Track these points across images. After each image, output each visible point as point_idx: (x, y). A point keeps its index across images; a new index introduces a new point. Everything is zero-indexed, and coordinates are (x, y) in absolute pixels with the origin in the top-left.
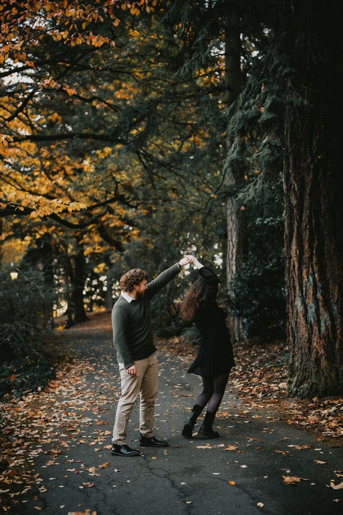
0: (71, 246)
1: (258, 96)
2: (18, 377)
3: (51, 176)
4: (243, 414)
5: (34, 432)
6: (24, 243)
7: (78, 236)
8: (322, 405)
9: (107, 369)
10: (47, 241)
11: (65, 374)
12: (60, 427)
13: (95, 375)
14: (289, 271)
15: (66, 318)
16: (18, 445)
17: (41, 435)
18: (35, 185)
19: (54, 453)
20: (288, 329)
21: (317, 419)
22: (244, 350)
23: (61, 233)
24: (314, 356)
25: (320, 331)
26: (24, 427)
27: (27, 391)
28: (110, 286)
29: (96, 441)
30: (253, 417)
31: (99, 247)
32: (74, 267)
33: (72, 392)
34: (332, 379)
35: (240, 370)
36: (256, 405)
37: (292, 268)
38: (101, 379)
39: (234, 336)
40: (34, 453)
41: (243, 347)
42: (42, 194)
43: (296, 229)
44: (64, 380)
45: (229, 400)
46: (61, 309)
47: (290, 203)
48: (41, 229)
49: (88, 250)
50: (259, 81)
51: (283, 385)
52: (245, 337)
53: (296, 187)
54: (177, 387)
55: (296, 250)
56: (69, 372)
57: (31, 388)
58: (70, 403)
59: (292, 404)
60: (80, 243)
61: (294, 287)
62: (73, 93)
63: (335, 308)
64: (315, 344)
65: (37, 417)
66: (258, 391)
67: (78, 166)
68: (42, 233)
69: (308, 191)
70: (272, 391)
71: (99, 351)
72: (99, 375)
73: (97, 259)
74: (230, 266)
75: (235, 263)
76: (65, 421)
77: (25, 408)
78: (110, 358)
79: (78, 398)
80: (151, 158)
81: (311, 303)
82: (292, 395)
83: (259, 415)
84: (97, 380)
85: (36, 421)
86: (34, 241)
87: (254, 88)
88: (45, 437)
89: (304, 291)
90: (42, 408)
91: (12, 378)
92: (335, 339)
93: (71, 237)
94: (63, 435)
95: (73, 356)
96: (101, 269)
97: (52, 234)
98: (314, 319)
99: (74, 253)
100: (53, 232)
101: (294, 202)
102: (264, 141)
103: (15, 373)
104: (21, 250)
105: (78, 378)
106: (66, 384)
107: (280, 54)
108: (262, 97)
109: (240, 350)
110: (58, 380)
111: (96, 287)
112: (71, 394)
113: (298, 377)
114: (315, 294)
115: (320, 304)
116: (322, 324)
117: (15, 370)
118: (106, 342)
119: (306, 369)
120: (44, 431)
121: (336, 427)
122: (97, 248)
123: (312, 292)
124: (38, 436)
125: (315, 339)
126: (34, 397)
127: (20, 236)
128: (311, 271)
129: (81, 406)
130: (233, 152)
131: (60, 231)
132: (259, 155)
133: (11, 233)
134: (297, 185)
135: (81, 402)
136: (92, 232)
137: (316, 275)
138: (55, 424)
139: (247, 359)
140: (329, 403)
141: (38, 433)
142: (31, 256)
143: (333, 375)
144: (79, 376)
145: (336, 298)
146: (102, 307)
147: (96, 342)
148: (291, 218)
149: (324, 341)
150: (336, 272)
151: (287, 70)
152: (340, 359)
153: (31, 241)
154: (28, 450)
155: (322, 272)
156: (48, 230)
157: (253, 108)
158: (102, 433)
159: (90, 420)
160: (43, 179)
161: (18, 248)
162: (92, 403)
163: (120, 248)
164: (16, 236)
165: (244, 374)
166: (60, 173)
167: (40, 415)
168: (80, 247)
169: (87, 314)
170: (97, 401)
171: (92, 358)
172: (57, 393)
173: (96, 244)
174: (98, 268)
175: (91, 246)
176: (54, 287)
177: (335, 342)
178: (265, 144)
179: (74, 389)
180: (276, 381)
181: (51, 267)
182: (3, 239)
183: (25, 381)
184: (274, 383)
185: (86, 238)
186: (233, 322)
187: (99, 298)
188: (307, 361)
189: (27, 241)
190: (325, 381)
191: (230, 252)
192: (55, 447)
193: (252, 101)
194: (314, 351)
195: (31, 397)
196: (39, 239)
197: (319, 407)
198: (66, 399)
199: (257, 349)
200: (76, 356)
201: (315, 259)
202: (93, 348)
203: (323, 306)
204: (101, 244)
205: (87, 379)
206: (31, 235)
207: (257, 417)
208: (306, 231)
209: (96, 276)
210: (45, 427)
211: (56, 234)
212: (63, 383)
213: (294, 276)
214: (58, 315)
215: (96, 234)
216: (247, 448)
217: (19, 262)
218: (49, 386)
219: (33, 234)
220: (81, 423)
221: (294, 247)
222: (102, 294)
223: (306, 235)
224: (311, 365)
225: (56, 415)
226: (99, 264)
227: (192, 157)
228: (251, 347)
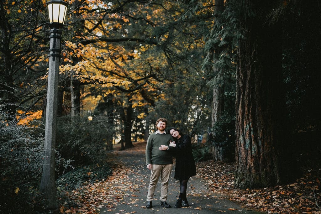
0: (125, 102)
1: (220, 32)
2: (92, 174)
3: (114, 60)
4: (208, 195)
5: (100, 198)
6: (97, 99)
7: (129, 96)
8: (250, 192)
9: (140, 172)
10: (110, 99)
11: (117, 174)
12: (113, 197)
13: (134, 175)
14: (237, 122)
15: (120, 145)
16: (92, 203)
17: (104, 200)
18: (104, 65)
19: (110, 207)
20: (236, 152)
21: (245, 198)
22: (219, 165)
23: (119, 94)
24: (248, 167)
25: (251, 154)
26: (95, 196)
27: (97, 181)
28: (147, 127)
29: (131, 203)
30: (213, 196)
31: (141, 103)
32: (126, 114)
33: (120, 182)
34: (257, 180)
35: (214, 175)
36: (216, 192)
37: (238, 120)
38: (137, 177)
39: (215, 157)
40: (100, 206)
41: (219, 164)
42: (109, 71)
43: (241, 99)
44: (117, 177)
45: (203, 189)
46: (117, 140)
47: (239, 85)
48: (107, 91)
49: (135, 104)
50: (221, 24)
51: (233, 183)
52: (221, 158)
53: (242, 77)
54: (177, 182)
55: (241, 110)
56: (119, 172)
57: (99, 179)
58: (119, 187)
59: (235, 192)
60: (130, 100)
61: (239, 130)
62: (127, 21)
63: (260, 142)
64: (249, 161)
65: (102, 192)
66: (220, 186)
67: (130, 55)
68: (107, 93)
69: (248, 79)
70: (226, 186)
71: (137, 163)
72: (136, 175)
73: (140, 110)
74: (213, 117)
75: (216, 116)
76: (116, 195)
77: (95, 188)
78: (143, 167)
79: (124, 185)
80: (172, 53)
81: (248, 139)
82: (236, 187)
83: (216, 196)
84: (134, 177)
85: (101, 194)
86: (103, 98)
87: (218, 27)
88: (105, 200)
89: (244, 132)
90: (105, 188)
91: (89, 174)
92: (259, 158)
93: (125, 97)
94: (114, 200)
95: (123, 165)
96: (142, 116)
97: (113, 95)
98: (249, 147)
99: (126, 106)
100: (114, 93)
101: (241, 85)
102: (222, 55)
103: (91, 172)
104: (94, 103)
105: (124, 176)
106: (117, 178)
107: (231, 11)
108: (222, 32)
109: (217, 165)
110: (114, 176)
111: (139, 127)
112: (120, 183)
113: (240, 178)
114: (250, 134)
115: (252, 139)
116: (253, 150)
117: (90, 170)
118: (142, 159)
119: (244, 174)
120: (105, 198)
121: (253, 202)
122: (140, 103)
123: (248, 133)
124: (102, 200)
125: (249, 158)
126: (100, 184)
127: (94, 95)
128: (248, 122)
129: (125, 188)
130: (207, 60)
131: (118, 93)
132: (218, 63)
133: (89, 93)
134: (243, 76)
135: (125, 187)
136: (137, 94)
137: (251, 124)
138: (111, 195)
139: (219, 170)
140: (253, 192)
141: (102, 199)
142: (101, 107)
143: (258, 177)
144: (125, 175)
145: (260, 137)
146: (142, 139)
147: (136, 158)
148: (239, 93)
149: (254, 159)
150: (261, 123)
151: (234, 20)
152: (261, 169)
153: (101, 98)
154: (97, 205)
155: (254, 122)
156: (111, 92)
157: (217, 38)
158: (134, 200)
159: (129, 194)
160: (109, 62)
161: (93, 102)
162: (130, 187)
163: (153, 104)
164: (92, 95)
165: (215, 177)
166: (119, 58)
167: (103, 191)
168: (130, 103)
169: (133, 143)
170: (133, 187)
171: (133, 166)
172: (112, 182)
173: (140, 102)
174: (140, 116)
175: (137, 102)
176: (113, 126)
177: (260, 160)
178: (222, 57)
179: (121, 181)
180: (231, 181)
181: (112, 115)
182: (84, 96)
183: (96, 175)
184: (230, 182)
185: (134, 97)
186: (214, 150)
187: (141, 133)
188: (244, 169)
189: (99, 98)
190: (253, 181)
191: (214, 110)
192: (110, 205)
193: (217, 34)
194: (248, 164)
195: (99, 183)
196: (106, 97)
197: (248, 193)
198: (117, 185)
199: (226, 165)
200: (124, 165)
201: (250, 116)
202: (134, 161)
203: (254, 140)
204: (142, 101)
205: (129, 176)
206: (101, 95)
207: (215, 196)
208: (246, 100)
209: (139, 120)
210: (106, 196)
211: (116, 94)
212: (116, 178)
213: (239, 124)
214: (116, 143)
215: (140, 95)
216: (205, 208)
217: (93, 110)
218: (108, 179)
219: (103, 94)
220: (124, 196)
221: (240, 109)
222: (143, 131)
223: (246, 103)
224: (246, 172)
225: (112, 192)
226: (141, 113)
227: (192, 56)
228: (223, 164)
